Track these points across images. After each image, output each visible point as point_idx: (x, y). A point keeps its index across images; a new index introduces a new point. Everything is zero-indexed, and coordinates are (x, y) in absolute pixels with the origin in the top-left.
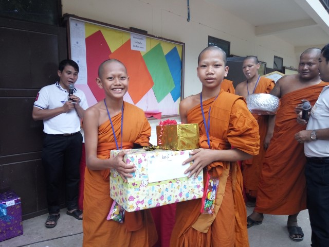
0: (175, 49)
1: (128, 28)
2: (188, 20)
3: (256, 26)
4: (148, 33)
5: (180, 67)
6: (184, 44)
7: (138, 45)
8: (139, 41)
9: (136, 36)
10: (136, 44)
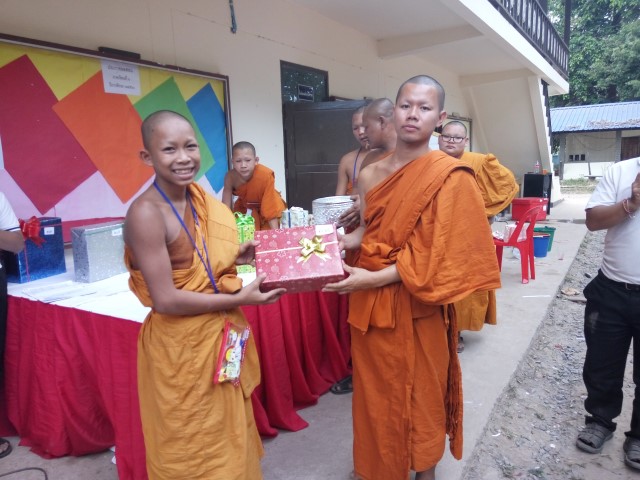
0: (208, 89)
1: (94, 48)
2: (233, 29)
3: (379, 41)
4: (143, 58)
5: (222, 124)
6: (227, 78)
7: (121, 82)
8: (123, 74)
9: (113, 65)
10: (115, 81)
